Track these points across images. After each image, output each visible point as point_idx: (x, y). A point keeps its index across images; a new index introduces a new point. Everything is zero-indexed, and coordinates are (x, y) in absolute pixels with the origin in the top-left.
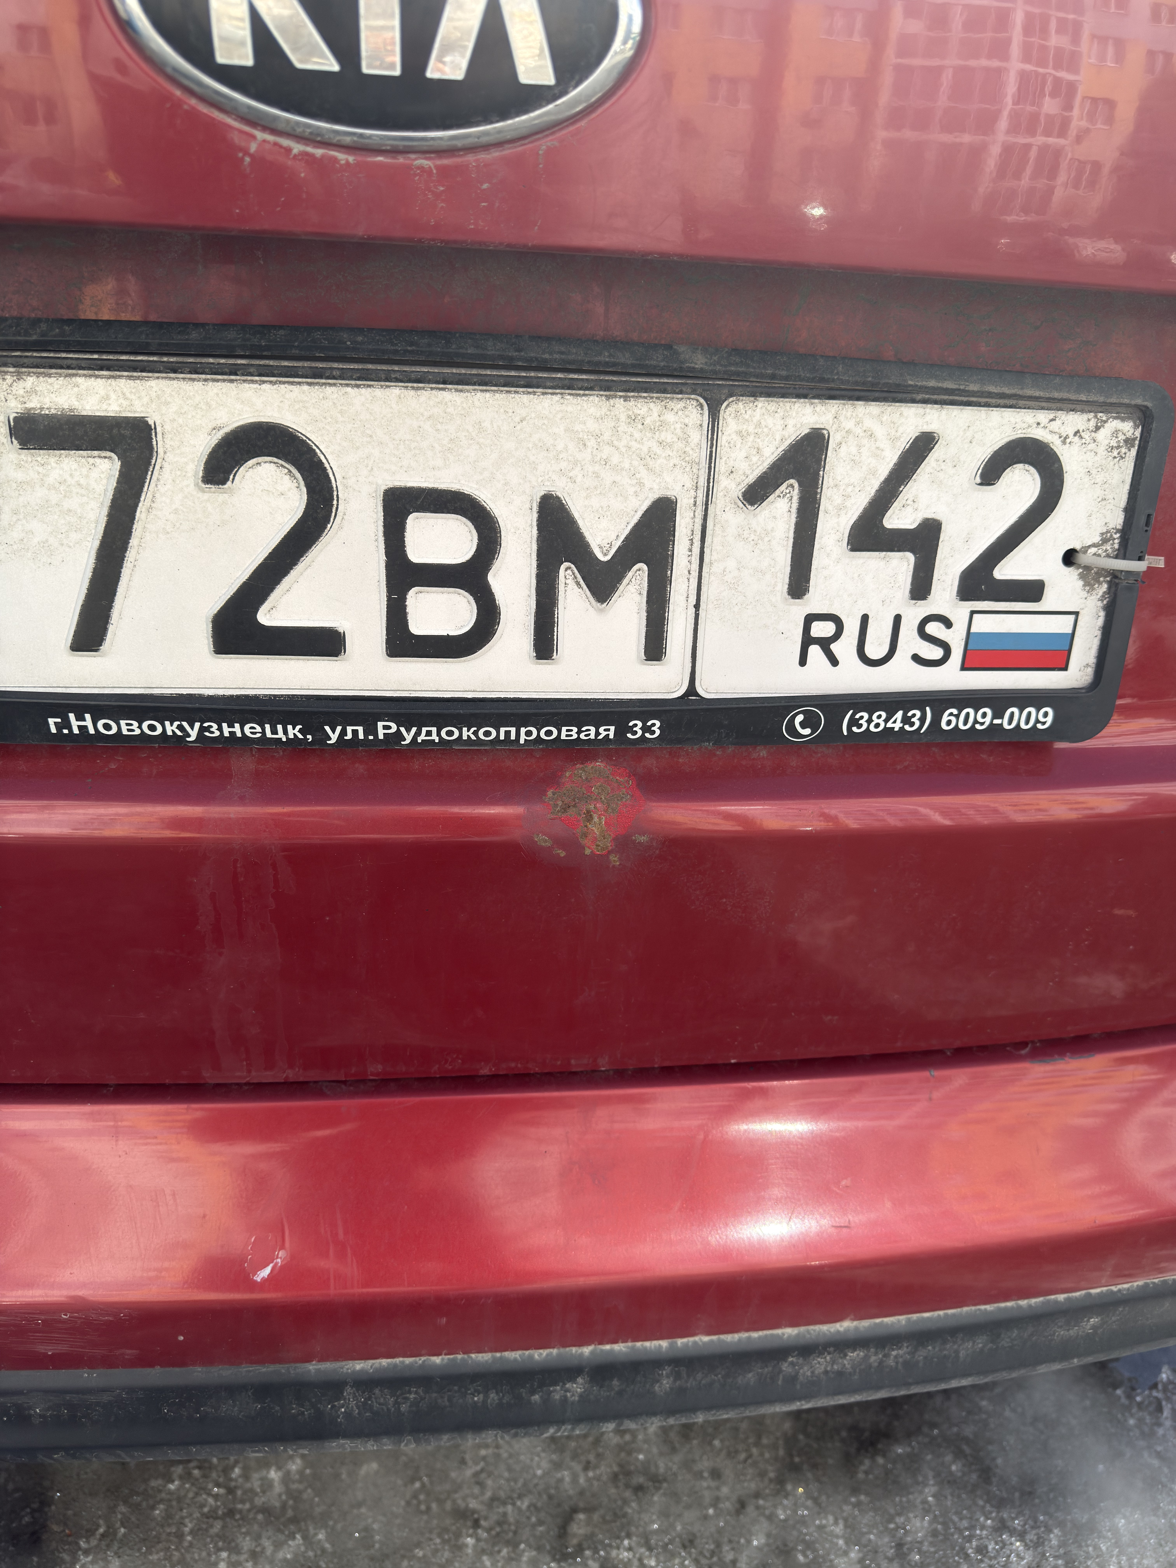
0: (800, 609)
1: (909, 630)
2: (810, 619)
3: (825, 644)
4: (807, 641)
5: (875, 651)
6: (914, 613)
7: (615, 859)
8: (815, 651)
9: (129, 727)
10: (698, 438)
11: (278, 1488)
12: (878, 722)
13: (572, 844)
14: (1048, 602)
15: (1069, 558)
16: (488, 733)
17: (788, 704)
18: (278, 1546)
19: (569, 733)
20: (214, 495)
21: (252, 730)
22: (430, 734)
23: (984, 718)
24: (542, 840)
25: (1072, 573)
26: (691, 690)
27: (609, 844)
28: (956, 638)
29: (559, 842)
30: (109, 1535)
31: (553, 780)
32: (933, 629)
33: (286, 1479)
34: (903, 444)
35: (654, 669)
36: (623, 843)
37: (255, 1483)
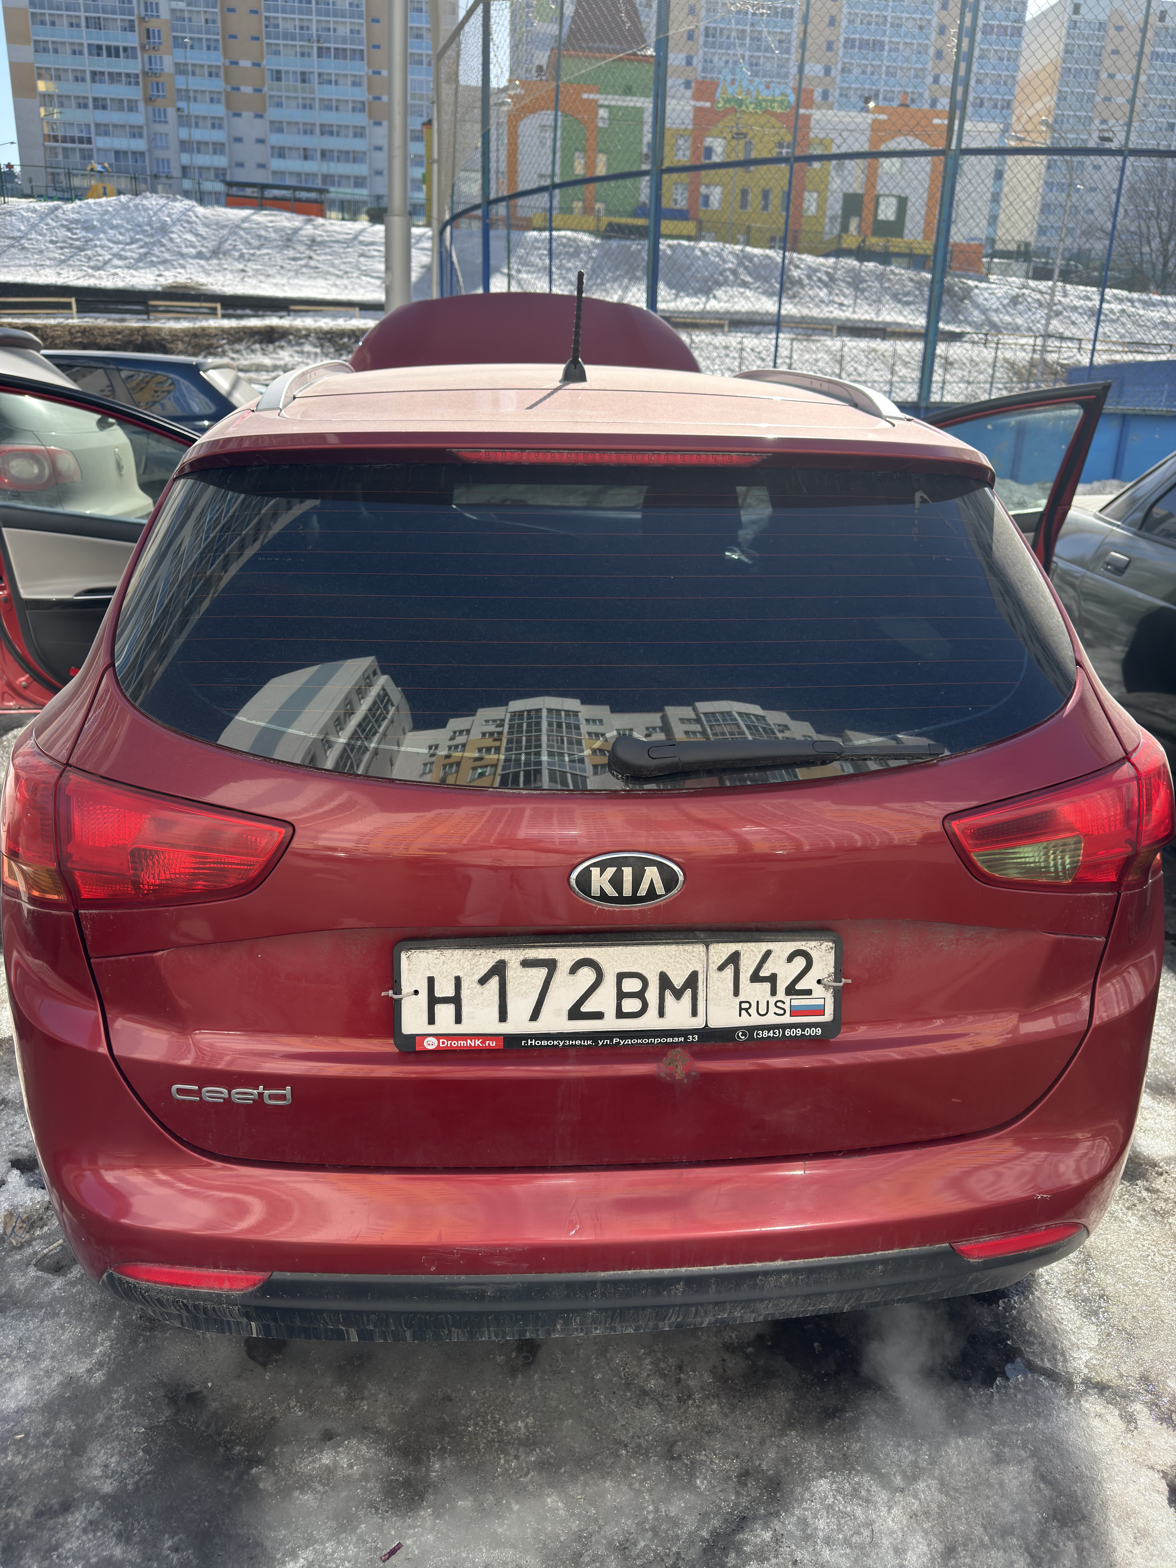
0: (737, 1000)
1: (772, 1005)
2: (741, 1003)
3: (746, 1010)
4: (741, 1009)
5: (762, 1012)
6: (773, 1000)
7: (685, 1081)
8: (743, 1012)
9: (545, 1043)
10: (703, 954)
11: (523, 1430)
12: (765, 1034)
13: (672, 1076)
14: (814, 995)
15: (819, 982)
16: (646, 1041)
17: (737, 1029)
18: (527, 1455)
19: (670, 1040)
20: (572, 977)
21: (578, 1042)
22: (629, 1042)
23: (799, 1032)
24: (663, 1075)
25: (821, 986)
26: (706, 1025)
27: (683, 1075)
28: (787, 1007)
29: (668, 1075)
30: (443, 1450)
31: (665, 1055)
32: (779, 1004)
33: (526, 1426)
34: (763, 953)
35: (695, 1019)
36: (688, 1075)
37: (512, 1427)
